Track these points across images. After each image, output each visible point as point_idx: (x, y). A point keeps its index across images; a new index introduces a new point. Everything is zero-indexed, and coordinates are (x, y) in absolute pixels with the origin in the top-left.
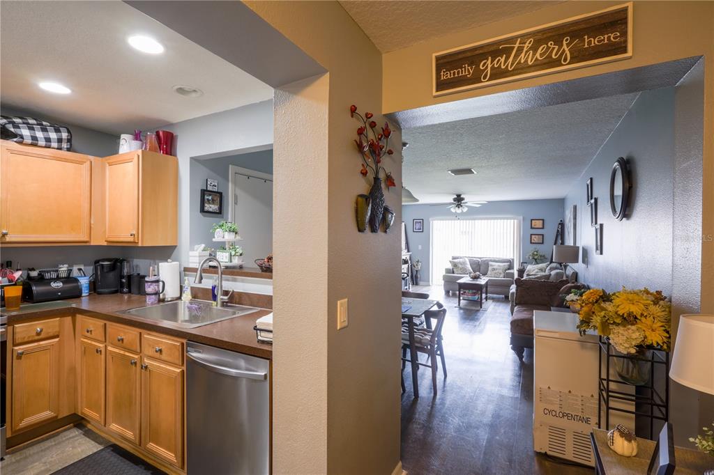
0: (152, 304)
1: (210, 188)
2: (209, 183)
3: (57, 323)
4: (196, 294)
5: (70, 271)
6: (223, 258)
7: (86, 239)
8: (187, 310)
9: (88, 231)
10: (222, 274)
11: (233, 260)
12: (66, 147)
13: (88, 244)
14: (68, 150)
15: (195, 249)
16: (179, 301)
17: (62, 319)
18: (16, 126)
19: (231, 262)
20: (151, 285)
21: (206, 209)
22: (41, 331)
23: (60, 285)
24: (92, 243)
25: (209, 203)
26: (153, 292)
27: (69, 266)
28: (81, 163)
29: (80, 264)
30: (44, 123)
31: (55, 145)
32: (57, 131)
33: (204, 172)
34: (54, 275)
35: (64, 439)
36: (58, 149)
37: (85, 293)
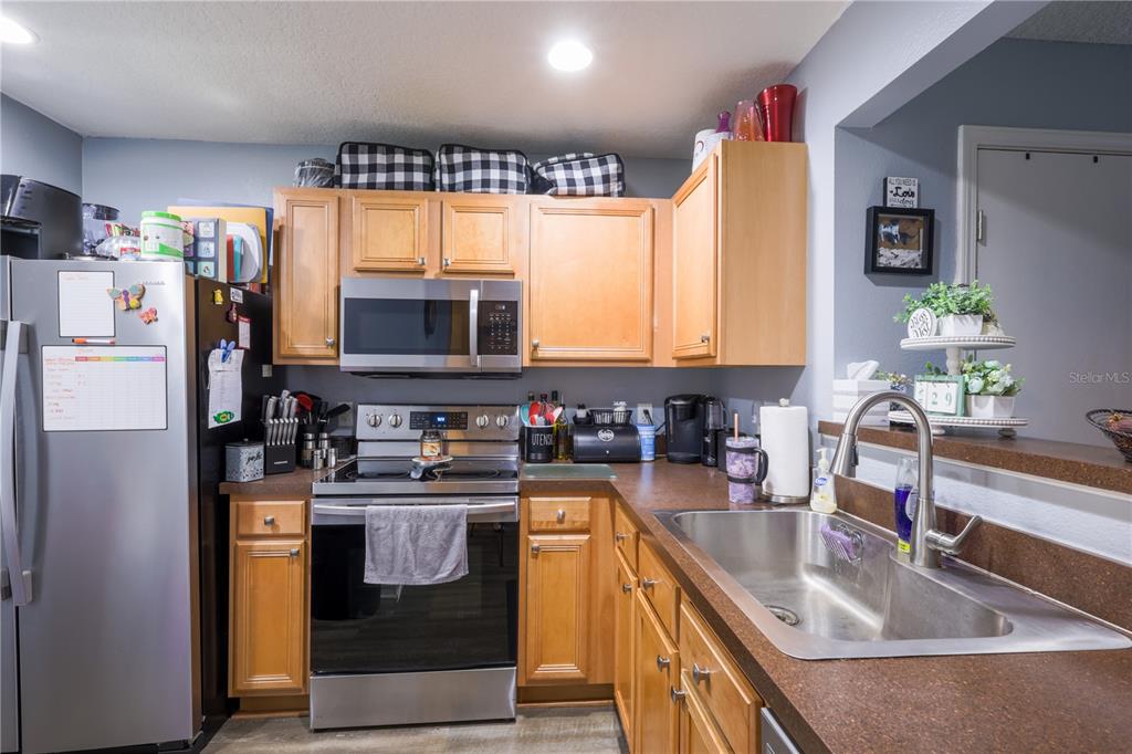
0: (740, 505)
1: (893, 202)
2: (891, 187)
3: (586, 507)
4: (850, 498)
5: (629, 413)
6: (938, 400)
7: (644, 355)
8: (821, 543)
9: (648, 341)
10: (932, 451)
11: (974, 408)
12: (616, 190)
13: (649, 365)
14: (621, 194)
15: (850, 374)
16: (801, 511)
17: (595, 499)
18: (550, 168)
19: (967, 413)
20: (736, 457)
21: (882, 261)
22: (564, 515)
23: (610, 435)
24: (656, 364)
25: (893, 246)
26: (742, 475)
27: (628, 405)
28: (636, 214)
29: (645, 402)
30: (586, 155)
31: (599, 188)
32: (602, 162)
33: (876, 159)
34: (607, 419)
35: (592, 730)
36: (605, 195)
37: (647, 454)
